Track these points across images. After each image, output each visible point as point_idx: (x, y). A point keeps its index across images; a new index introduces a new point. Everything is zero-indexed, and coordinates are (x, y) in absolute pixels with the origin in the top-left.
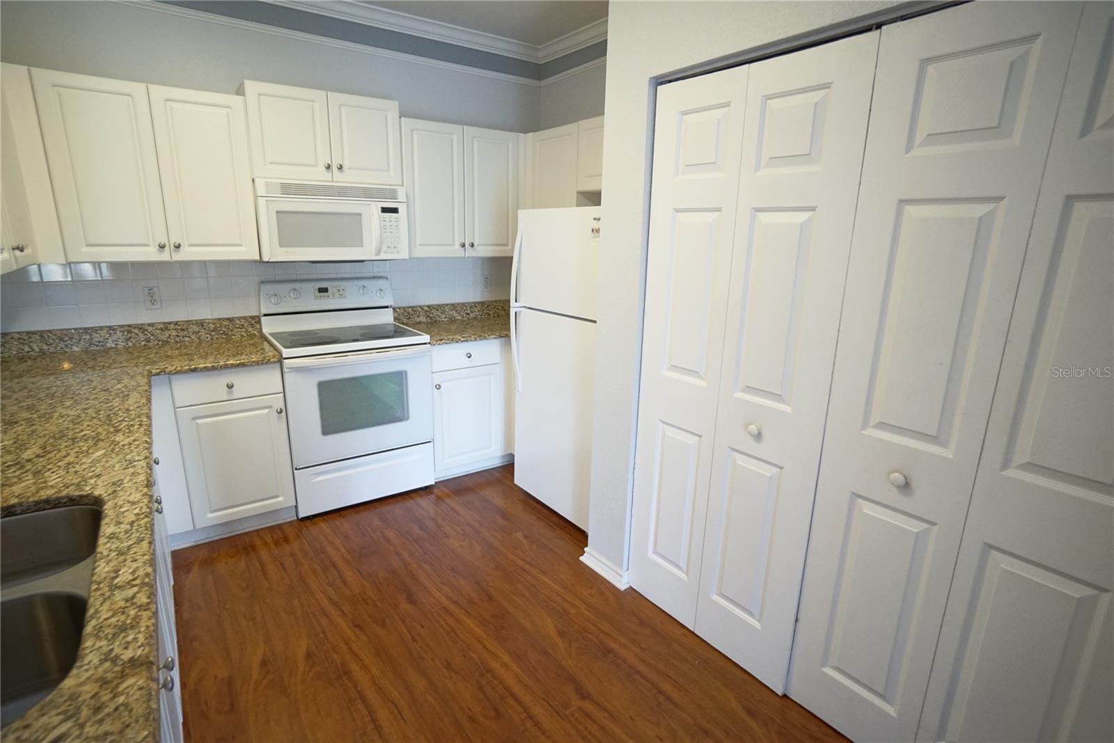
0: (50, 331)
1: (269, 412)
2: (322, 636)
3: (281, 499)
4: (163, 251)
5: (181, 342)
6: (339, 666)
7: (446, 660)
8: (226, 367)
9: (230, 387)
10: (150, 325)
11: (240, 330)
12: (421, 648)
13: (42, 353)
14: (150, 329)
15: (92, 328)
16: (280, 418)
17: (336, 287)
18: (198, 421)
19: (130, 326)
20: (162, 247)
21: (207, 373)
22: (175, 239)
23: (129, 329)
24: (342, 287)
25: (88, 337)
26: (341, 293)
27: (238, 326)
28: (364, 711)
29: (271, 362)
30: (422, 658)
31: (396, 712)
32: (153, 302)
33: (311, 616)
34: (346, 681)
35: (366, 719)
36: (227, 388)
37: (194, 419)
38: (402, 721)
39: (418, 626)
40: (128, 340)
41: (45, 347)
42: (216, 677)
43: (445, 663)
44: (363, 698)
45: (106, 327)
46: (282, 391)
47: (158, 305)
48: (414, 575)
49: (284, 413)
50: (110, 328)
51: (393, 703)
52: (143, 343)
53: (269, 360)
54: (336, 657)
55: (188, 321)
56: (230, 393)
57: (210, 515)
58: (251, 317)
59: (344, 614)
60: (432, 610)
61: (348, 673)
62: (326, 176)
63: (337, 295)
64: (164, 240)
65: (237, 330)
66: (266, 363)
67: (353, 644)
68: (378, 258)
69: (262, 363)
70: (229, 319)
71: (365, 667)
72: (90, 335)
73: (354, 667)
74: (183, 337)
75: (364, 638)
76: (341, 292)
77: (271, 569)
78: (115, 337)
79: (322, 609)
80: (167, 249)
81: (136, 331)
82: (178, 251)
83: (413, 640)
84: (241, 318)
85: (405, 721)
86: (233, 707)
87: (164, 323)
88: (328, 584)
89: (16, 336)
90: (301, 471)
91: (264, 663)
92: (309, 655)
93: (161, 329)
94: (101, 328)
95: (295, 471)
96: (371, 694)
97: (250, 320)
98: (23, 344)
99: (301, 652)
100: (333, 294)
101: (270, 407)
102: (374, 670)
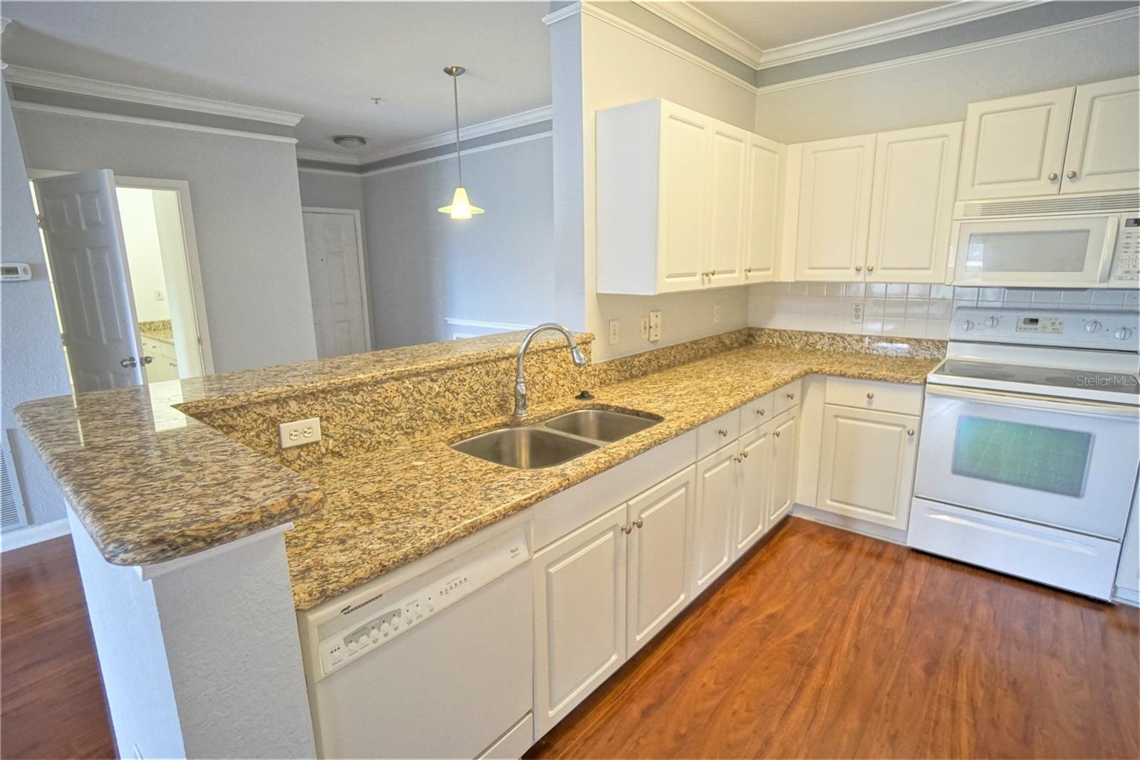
0: (785, 331)
1: (902, 431)
2: (824, 632)
3: (893, 518)
4: (858, 274)
5: (870, 354)
6: (812, 658)
7: (897, 733)
8: (870, 378)
9: (870, 397)
10: (850, 336)
11: (925, 351)
12: (887, 705)
13: (778, 345)
14: (849, 339)
15: (810, 333)
16: (911, 440)
17: (1051, 319)
18: (840, 420)
19: (835, 334)
20: (858, 270)
21: (853, 380)
22: (870, 264)
23: (833, 336)
24: (1059, 321)
25: (806, 338)
26: (1055, 327)
27: (924, 348)
28: (791, 696)
29: (913, 384)
30: (878, 711)
31: (810, 718)
32: (857, 317)
33: (833, 614)
34: (803, 670)
35: (786, 701)
36: (867, 398)
37: (836, 416)
38: (807, 728)
39: (906, 689)
40: (831, 345)
41: (780, 342)
42: (741, 601)
43: (892, 732)
44: (800, 689)
45: (819, 333)
46: (918, 413)
47: (860, 320)
48: (959, 655)
49: (915, 435)
50: (821, 334)
51: (816, 711)
52: (841, 350)
53: (911, 380)
54: (816, 650)
55: (880, 337)
56: (870, 403)
57: (829, 502)
58: (939, 341)
59: (858, 633)
60: (938, 692)
61: (811, 666)
62: (1053, 188)
63: (1050, 328)
64: (861, 263)
65: (923, 351)
66: (908, 383)
67: (838, 655)
68: (1104, 285)
69: (903, 383)
70: (916, 340)
71: (826, 676)
72: (808, 337)
73: (820, 668)
74: (872, 350)
75: (851, 658)
76: (1057, 326)
77: (845, 567)
78: (822, 342)
79: (846, 617)
80: (862, 271)
81: (838, 339)
82: (871, 274)
83: (888, 694)
84: (929, 340)
85: (808, 729)
86: (730, 623)
87: (861, 336)
88: (873, 607)
89: (767, 331)
90: (918, 499)
91: (771, 616)
92: (801, 636)
93: (857, 341)
94: (816, 333)
95: (914, 498)
96: (809, 692)
97: (937, 343)
98: (770, 337)
99: (800, 628)
100: (1044, 328)
101: (904, 427)
102: (830, 683)
